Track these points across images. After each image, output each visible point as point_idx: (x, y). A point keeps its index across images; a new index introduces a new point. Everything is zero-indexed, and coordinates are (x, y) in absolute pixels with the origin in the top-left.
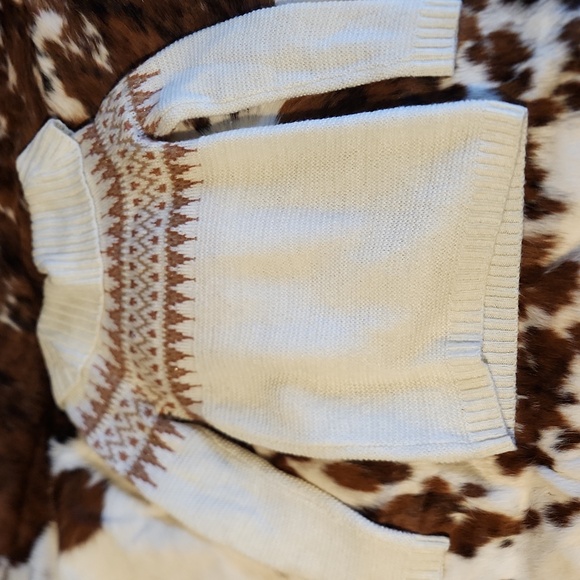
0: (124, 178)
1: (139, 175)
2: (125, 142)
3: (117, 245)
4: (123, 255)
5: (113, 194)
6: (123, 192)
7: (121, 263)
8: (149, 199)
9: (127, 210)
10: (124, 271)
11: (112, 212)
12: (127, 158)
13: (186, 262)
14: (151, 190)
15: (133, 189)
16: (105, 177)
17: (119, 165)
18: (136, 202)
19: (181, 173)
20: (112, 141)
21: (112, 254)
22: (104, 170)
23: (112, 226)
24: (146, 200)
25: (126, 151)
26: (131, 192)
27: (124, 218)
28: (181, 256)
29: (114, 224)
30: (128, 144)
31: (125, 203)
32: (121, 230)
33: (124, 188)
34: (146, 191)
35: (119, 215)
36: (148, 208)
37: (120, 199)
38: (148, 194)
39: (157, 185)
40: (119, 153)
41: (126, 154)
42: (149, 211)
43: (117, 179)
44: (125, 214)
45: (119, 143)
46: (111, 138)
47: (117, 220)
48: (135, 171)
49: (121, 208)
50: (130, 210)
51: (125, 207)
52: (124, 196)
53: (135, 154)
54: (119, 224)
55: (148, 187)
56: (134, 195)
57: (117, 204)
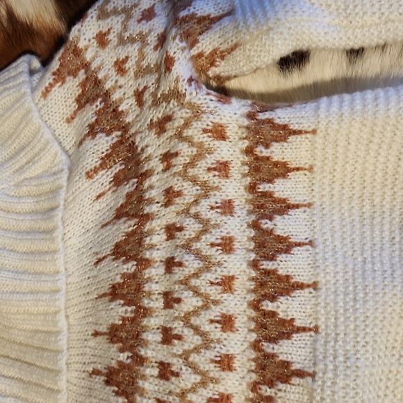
0: (154, 179)
1: (184, 175)
2: (166, 98)
3: (133, 320)
4: (145, 344)
5: (127, 214)
6: (147, 210)
7: (141, 360)
8: (198, 227)
9: (152, 247)
10: (144, 377)
11: (119, 252)
12: (170, 133)
13: (295, 380)
14: (203, 208)
15: (167, 204)
16: (118, 181)
17: (149, 151)
18: (172, 231)
19: (270, 181)
20: (140, 102)
21: (120, 340)
22: (118, 168)
23: (119, 280)
24: (192, 228)
25: (168, 118)
26: (164, 211)
27: (144, 263)
28: (286, 364)
29: (124, 275)
30: (173, 103)
31: (150, 233)
32: (139, 289)
33: (150, 201)
34: (193, 211)
35: (134, 258)
36: (196, 245)
37: (141, 224)
38: (196, 216)
39: (216, 198)
40: (151, 126)
41: (168, 125)
42: (198, 254)
43: (140, 183)
44: (147, 255)
45: (156, 103)
46: (139, 96)
47: (130, 267)
48: (179, 162)
49: (140, 243)
50: (158, 247)
51: (147, 241)
52: (148, 217)
53: (187, 124)
54: (134, 276)
55: (196, 202)
56: (168, 216)
57: (133, 233)
